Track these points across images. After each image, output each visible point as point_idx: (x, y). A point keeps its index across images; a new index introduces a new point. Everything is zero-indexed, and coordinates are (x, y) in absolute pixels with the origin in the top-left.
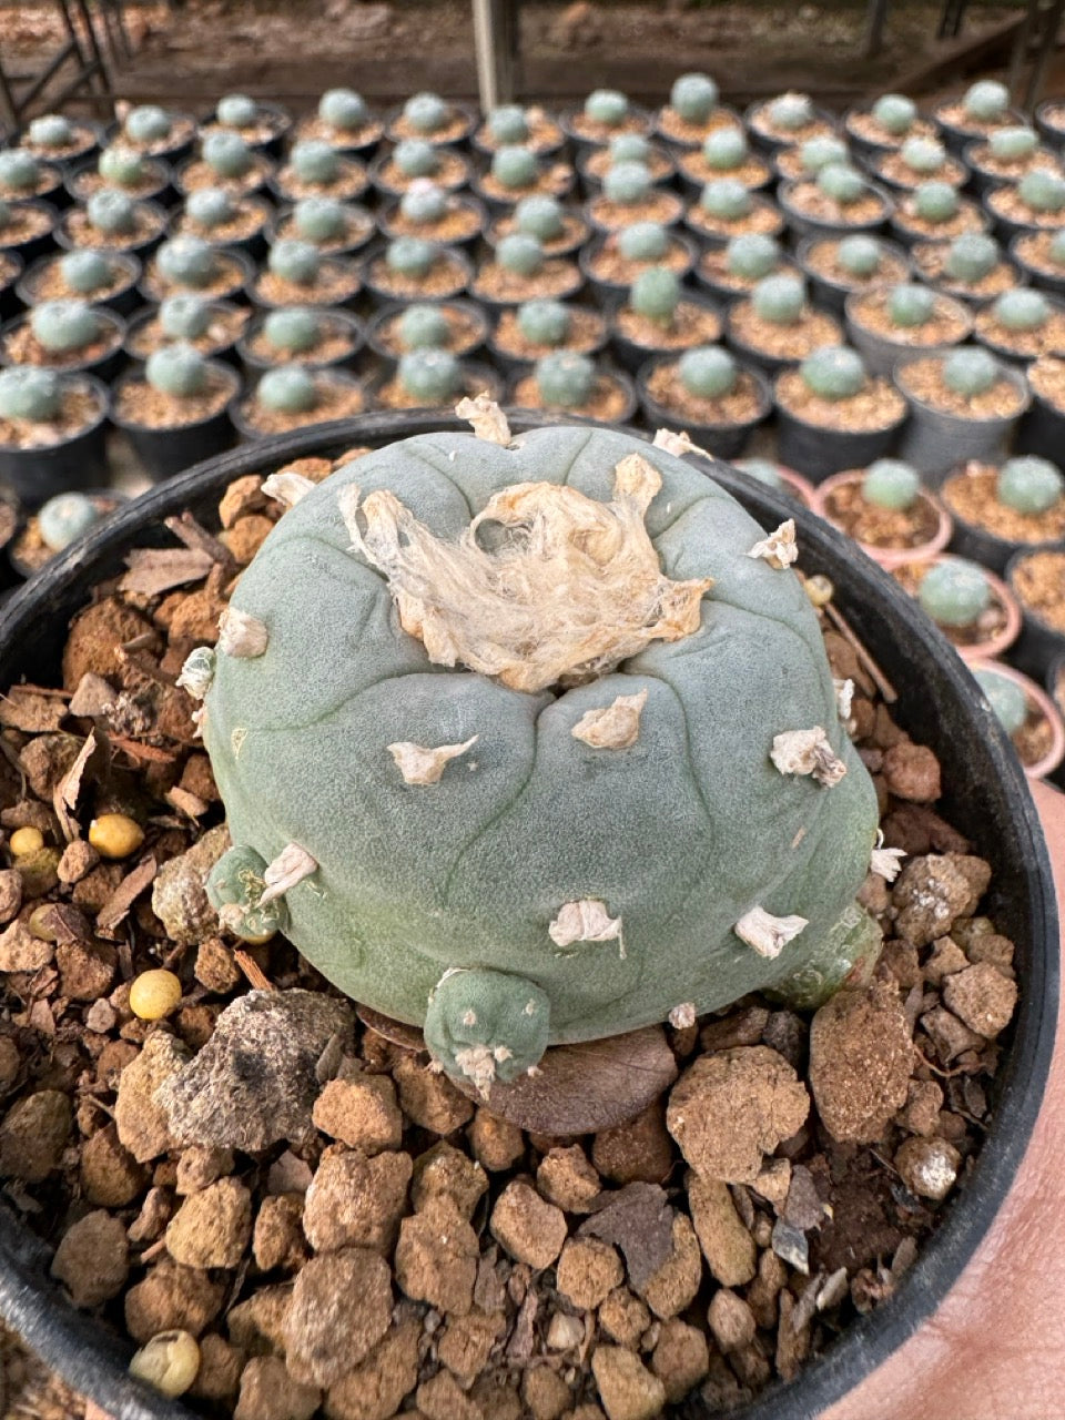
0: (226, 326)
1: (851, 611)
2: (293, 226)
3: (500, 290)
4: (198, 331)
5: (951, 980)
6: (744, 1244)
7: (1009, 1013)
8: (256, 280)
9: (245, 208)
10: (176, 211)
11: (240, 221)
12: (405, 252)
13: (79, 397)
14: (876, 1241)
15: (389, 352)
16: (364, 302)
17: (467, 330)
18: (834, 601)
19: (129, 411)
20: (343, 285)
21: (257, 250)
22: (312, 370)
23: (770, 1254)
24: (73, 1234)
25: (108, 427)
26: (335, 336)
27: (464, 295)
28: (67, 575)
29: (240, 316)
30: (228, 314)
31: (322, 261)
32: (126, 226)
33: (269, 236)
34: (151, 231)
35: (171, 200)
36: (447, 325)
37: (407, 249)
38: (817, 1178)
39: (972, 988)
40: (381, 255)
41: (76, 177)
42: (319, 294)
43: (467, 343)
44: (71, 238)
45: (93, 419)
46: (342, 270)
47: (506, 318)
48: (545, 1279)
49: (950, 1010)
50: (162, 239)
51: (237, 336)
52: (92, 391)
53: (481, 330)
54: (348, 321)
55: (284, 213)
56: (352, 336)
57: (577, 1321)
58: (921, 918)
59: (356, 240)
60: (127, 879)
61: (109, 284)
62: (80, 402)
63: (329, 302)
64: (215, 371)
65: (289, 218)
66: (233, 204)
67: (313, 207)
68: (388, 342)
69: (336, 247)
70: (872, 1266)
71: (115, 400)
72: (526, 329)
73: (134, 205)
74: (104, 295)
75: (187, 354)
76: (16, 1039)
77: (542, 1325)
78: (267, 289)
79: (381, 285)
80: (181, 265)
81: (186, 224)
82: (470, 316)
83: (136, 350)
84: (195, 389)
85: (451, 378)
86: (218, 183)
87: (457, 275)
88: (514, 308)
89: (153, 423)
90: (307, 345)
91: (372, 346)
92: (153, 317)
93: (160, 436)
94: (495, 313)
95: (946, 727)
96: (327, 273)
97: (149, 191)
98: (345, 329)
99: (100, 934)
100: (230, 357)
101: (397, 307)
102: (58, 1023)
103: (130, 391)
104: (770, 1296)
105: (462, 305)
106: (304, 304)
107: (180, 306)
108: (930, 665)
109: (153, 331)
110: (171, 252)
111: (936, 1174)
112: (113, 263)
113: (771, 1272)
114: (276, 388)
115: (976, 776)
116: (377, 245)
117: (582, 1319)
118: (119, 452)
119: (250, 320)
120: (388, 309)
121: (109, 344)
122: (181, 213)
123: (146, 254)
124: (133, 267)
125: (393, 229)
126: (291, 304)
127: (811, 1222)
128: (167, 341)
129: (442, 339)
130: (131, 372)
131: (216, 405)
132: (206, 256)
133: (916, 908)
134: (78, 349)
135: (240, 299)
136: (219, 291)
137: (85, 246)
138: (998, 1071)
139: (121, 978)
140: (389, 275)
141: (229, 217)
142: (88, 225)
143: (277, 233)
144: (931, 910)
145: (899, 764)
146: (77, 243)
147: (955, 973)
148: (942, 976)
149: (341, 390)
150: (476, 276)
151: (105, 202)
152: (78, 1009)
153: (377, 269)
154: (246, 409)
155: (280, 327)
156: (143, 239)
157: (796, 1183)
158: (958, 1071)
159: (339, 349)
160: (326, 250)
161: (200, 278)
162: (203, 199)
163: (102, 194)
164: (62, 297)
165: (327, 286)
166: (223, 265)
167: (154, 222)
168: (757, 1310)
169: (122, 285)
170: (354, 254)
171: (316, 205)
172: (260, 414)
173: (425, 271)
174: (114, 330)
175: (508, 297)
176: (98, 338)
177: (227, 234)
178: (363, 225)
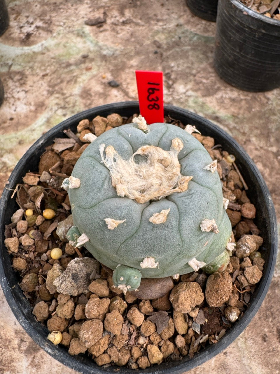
1: (239, 165)
5: (246, 269)
6: (185, 326)
7: (259, 280)
14: (217, 329)
18: (235, 162)
23: (191, 329)
24: (37, 306)
28: (39, 146)
38: (205, 313)
39: (251, 272)
48: (139, 329)
49: (245, 276)
57: (145, 338)
58: (242, 252)
60: (51, 225)
70: (214, 334)
76: (26, 260)
77: (137, 338)
95: (259, 200)
99: (44, 238)
102: (35, 258)
104: (190, 337)
108: (257, 184)
111: (234, 316)
113: (191, 333)
115: (264, 215)
117: (146, 338)
127: (202, 323)
133: (241, 249)
138: (254, 292)
139: (49, 249)
144: (245, 251)
145: (245, 209)
147: (248, 267)
148: (245, 267)
152: (40, 255)
157: (199, 314)
158: (244, 291)
168: (186, 340)
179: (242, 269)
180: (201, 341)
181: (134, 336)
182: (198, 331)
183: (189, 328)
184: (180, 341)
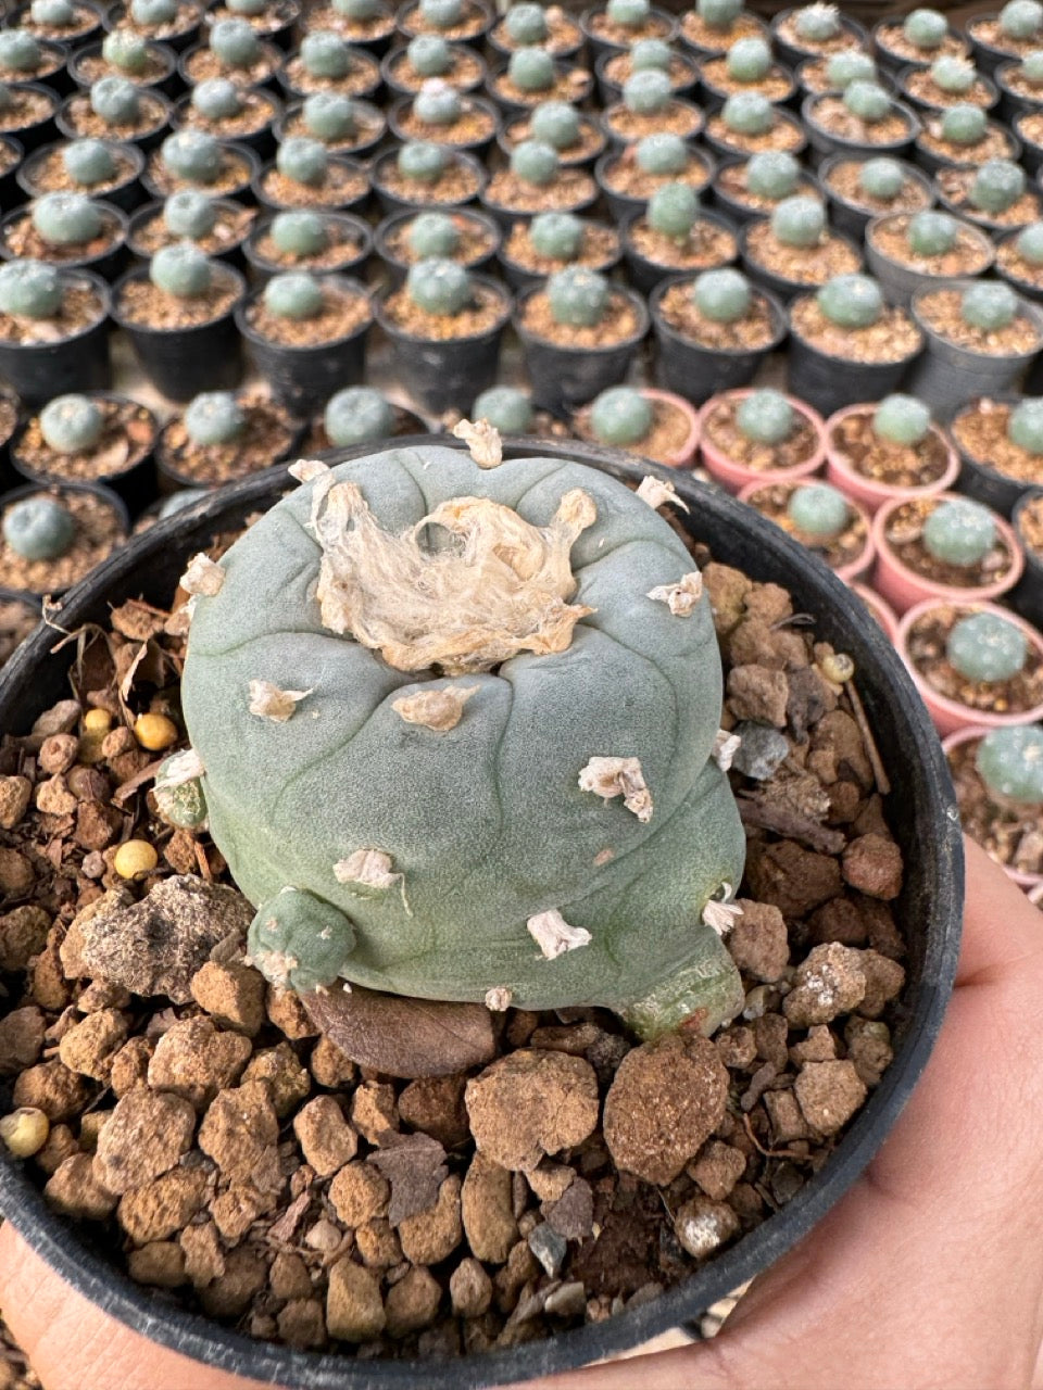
0: (231, 226)
2: (301, 121)
3: (513, 199)
4: (202, 230)
6: (503, 1229)
7: (847, 1115)
8: (263, 178)
9: (253, 100)
10: (181, 101)
11: (246, 114)
12: (416, 155)
13: (80, 293)
14: (626, 1274)
15: (399, 260)
16: (373, 206)
17: (478, 240)
19: (132, 311)
20: (352, 189)
21: (264, 147)
22: (318, 276)
23: (522, 1245)
25: (110, 326)
26: (342, 241)
27: (475, 203)
29: (246, 216)
30: (235, 213)
31: (331, 161)
32: (130, 115)
33: (277, 131)
34: (156, 121)
35: (177, 89)
36: (457, 233)
37: (419, 152)
39: (823, 1082)
40: (393, 158)
41: (78, 61)
42: (327, 196)
43: (477, 253)
44: (73, 125)
45: (96, 318)
46: (351, 170)
47: (518, 229)
48: (320, 1188)
49: (794, 1094)
50: (167, 131)
51: (242, 236)
52: (94, 288)
53: (492, 240)
54: (357, 225)
55: (292, 108)
56: (360, 242)
57: (338, 1232)
58: (805, 1000)
59: (366, 140)
61: (113, 178)
62: (82, 298)
63: (337, 204)
64: (219, 272)
65: (298, 113)
66: (240, 96)
67: (322, 104)
68: (397, 248)
69: (346, 146)
70: (611, 1294)
71: (117, 298)
72: (540, 240)
73: (138, 93)
74: (107, 188)
75: (192, 254)
78: (274, 188)
79: (390, 189)
80: (186, 160)
81: (192, 114)
82: (481, 225)
83: (140, 247)
84: (199, 291)
85: (460, 290)
86: (224, 74)
87: (469, 182)
88: (527, 219)
89: (156, 324)
90: (315, 248)
91: (381, 251)
92: (157, 213)
93: (163, 337)
94: (506, 223)
96: (336, 174)
97: (153, 80)
98: (352, 233)
100: (234, 258)
101: (408, 212)
103: (132, 290)
104: (512, 1282)
105: (473, 213)
106: (310, 205)
107: (185, 203)
109: (157, 228)
110: (176, 145)
112: (116, 154)
113: (518, 1260)
114: (281, 294)
116: (388, 145)
117: (343, 1233)
118: (121, 352)
119: (255, 220)
120: (398, 215)
121: (112, 239)
122: (187, 104)
123: (150, 146)
124: (137, 160)
125: (404, 130)
126: (299, 205)
128: (172, 239)
129: (452, 248)
130: (133, 271)
131: (221, 309)
132: (212, 151)
133: (804, 989)
134: (82, 244)
135: (246, 198)
136: (227, 188)
137: (87, 135)
140: (399, 179)
141: (236, 110)
142: (90, 113)
143: (285, 128)
144: (816, 995)
145: (859, 853)
146: (81, 131)
147: (815, 1061)
148: (804, 1060)
149: (348, 298)
150: (488, 183)
151: (108, 88)
153: (387, 171)
154: (250, 314)
155: (287, 229)
156: (147, 130)
157: (571, 1193)
158: (780, 1154)
159: (346, 254)
160: (334, 149)
161: (206, 174)
162: (210, 90)
163: (106, 80)
164: (64, 188)
165: (336, 187)
166: (228, 160)
167: (159, 113)
169: (125, 178)
170: (364, 154)
171: (325, 101)
172: (264, 319)
173: (435, 177)
174: (117, 225)
175: (521, 206)
176: (101, 234)
177: (233, 128)
178: (374, 124)
179: (793, 1069)
180: (549, 1303)
181: (296, 1210)
182: (548, 1261)
183: (518, 1237)
184: (467, 1282)
